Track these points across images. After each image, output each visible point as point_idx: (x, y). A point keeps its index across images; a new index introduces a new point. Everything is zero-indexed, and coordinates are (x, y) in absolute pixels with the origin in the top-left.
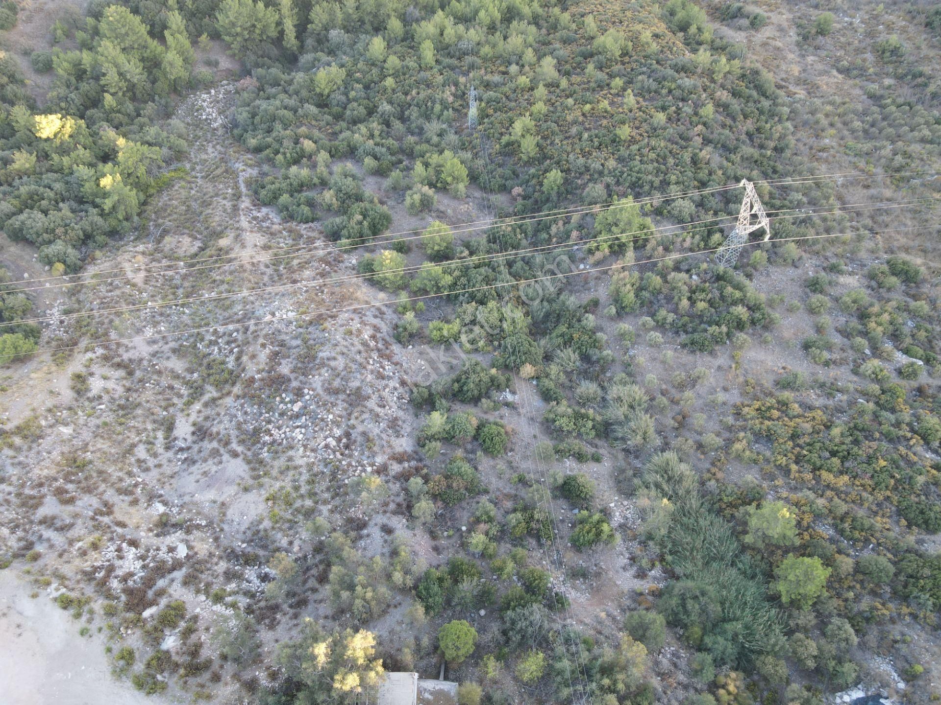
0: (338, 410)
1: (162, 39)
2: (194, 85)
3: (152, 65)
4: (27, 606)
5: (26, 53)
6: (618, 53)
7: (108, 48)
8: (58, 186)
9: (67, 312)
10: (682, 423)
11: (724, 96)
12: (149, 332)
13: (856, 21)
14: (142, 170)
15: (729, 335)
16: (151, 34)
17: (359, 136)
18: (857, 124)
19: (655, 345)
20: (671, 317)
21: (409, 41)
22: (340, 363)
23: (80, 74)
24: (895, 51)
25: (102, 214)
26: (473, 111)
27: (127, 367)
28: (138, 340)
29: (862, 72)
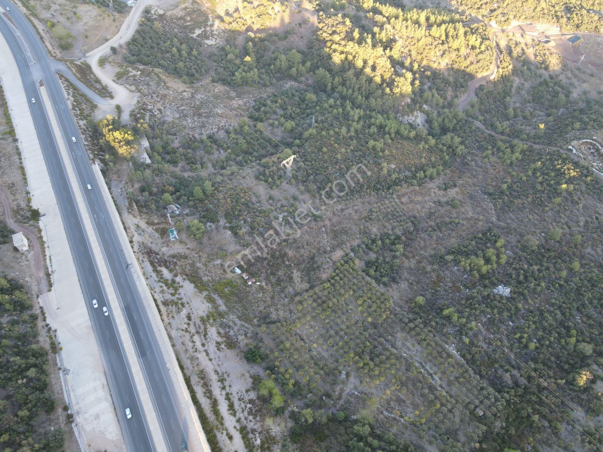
0: (199, 125)
3: (289, 68)
16: (301, 62)
27: (192, 97)
28: (200, 96)
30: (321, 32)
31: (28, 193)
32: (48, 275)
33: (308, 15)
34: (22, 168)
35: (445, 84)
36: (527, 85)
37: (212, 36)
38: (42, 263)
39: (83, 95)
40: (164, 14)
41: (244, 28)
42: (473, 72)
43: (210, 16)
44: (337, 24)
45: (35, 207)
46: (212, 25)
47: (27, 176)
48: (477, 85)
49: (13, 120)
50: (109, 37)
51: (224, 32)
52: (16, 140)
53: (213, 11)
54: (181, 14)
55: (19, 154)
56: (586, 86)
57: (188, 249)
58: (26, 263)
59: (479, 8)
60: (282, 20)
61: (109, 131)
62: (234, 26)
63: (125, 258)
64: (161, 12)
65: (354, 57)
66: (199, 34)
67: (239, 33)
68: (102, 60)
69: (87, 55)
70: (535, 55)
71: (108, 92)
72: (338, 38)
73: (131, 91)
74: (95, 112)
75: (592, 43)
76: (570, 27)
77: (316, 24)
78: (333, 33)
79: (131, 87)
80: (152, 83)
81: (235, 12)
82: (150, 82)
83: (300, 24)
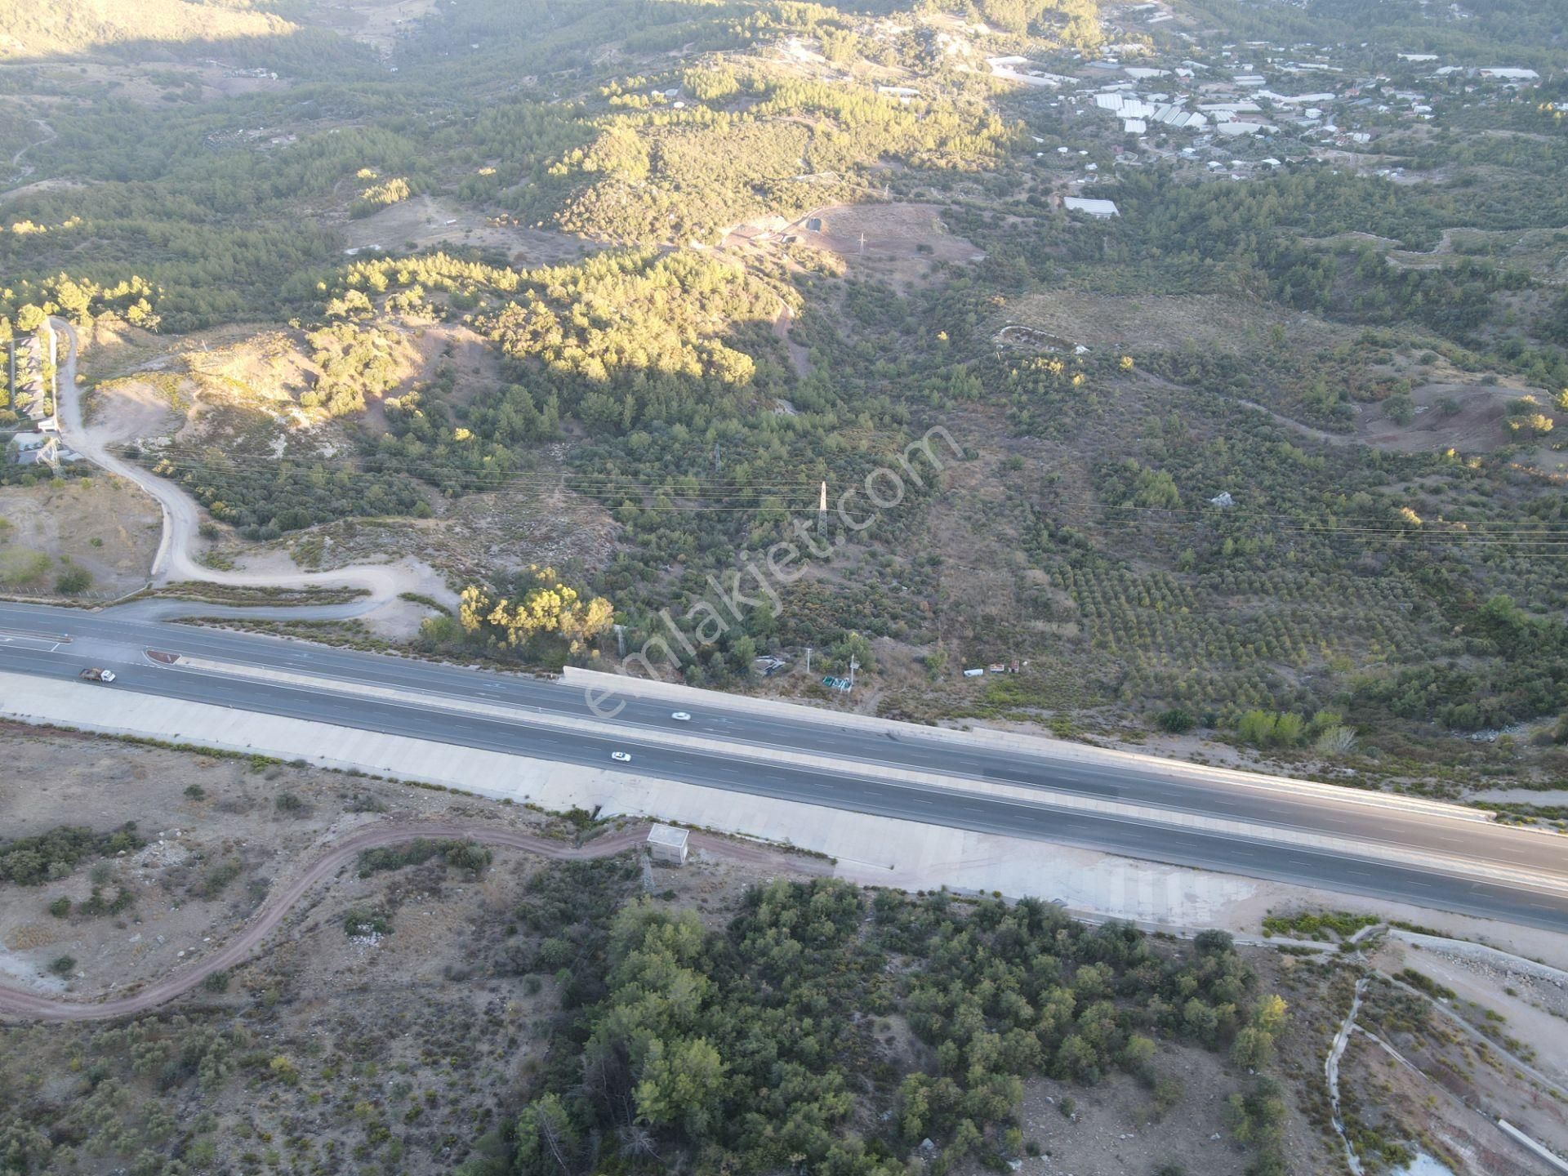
0: (574, 551)
1: (541, 411)
2: (552, 439)
3: (529, 422)
4: (417, 565)
5: (453, 407)
7: (507, 407)
12: (490, 520)
13: (1046, 466)
14: (507, 464)
16: (535, 406)
17: (644, 468)
18: (979, 506)
21: (703, 430)
22: (585, 537)
23: (484, 420)
24: (1053, 480)
26: (720, 463)
27: (474, 530)
28: (482, 521)
29: (1019, 488)
30: (507, 346)
31: (508, 802)
32: (789, 849)
33: (444, 333)
34: (417, 784)
35: (752, 346)
36: (835, 307)
37: (315, 438)
38: (746, 846)
39: (296, 624)
40: (173, 442)
41: (361, 399)
42: (764, 316)
43: (263, 409)
44: (527, 320)
45: (565, 809)
46: (295, 421)
47: (449, 786)
48: (785, 333)
49: (217, 747)
50: (150, 520)
51: (329, 424)
52: (300, 765)
53: (262, 400)
54: (203, 429)
55: (354, 773)
56: (898, 276)
57: (881, 690)
58: (722, 869)
59: (653, 231)
60: (407, 357)
61: (511, 612)
62: (339, 405)
63: (868, 733)
64: (166, 441)
65: (620, 352)
66: (286, 449)
67: (355, 414)
68: (211, 561)
69: (153, 572)
70: (799, 263)
71: (339, 592)
72: (555, 338)
73: (386, 563)
74: (372, 630)
75: (838, 220)
76: (792, 211)
77: (480, 339)
78: (535, 335)
79: (373, 557)
80: (385, 539)
81: (311, 379)
82: (380, 541)
83: (447, 353)
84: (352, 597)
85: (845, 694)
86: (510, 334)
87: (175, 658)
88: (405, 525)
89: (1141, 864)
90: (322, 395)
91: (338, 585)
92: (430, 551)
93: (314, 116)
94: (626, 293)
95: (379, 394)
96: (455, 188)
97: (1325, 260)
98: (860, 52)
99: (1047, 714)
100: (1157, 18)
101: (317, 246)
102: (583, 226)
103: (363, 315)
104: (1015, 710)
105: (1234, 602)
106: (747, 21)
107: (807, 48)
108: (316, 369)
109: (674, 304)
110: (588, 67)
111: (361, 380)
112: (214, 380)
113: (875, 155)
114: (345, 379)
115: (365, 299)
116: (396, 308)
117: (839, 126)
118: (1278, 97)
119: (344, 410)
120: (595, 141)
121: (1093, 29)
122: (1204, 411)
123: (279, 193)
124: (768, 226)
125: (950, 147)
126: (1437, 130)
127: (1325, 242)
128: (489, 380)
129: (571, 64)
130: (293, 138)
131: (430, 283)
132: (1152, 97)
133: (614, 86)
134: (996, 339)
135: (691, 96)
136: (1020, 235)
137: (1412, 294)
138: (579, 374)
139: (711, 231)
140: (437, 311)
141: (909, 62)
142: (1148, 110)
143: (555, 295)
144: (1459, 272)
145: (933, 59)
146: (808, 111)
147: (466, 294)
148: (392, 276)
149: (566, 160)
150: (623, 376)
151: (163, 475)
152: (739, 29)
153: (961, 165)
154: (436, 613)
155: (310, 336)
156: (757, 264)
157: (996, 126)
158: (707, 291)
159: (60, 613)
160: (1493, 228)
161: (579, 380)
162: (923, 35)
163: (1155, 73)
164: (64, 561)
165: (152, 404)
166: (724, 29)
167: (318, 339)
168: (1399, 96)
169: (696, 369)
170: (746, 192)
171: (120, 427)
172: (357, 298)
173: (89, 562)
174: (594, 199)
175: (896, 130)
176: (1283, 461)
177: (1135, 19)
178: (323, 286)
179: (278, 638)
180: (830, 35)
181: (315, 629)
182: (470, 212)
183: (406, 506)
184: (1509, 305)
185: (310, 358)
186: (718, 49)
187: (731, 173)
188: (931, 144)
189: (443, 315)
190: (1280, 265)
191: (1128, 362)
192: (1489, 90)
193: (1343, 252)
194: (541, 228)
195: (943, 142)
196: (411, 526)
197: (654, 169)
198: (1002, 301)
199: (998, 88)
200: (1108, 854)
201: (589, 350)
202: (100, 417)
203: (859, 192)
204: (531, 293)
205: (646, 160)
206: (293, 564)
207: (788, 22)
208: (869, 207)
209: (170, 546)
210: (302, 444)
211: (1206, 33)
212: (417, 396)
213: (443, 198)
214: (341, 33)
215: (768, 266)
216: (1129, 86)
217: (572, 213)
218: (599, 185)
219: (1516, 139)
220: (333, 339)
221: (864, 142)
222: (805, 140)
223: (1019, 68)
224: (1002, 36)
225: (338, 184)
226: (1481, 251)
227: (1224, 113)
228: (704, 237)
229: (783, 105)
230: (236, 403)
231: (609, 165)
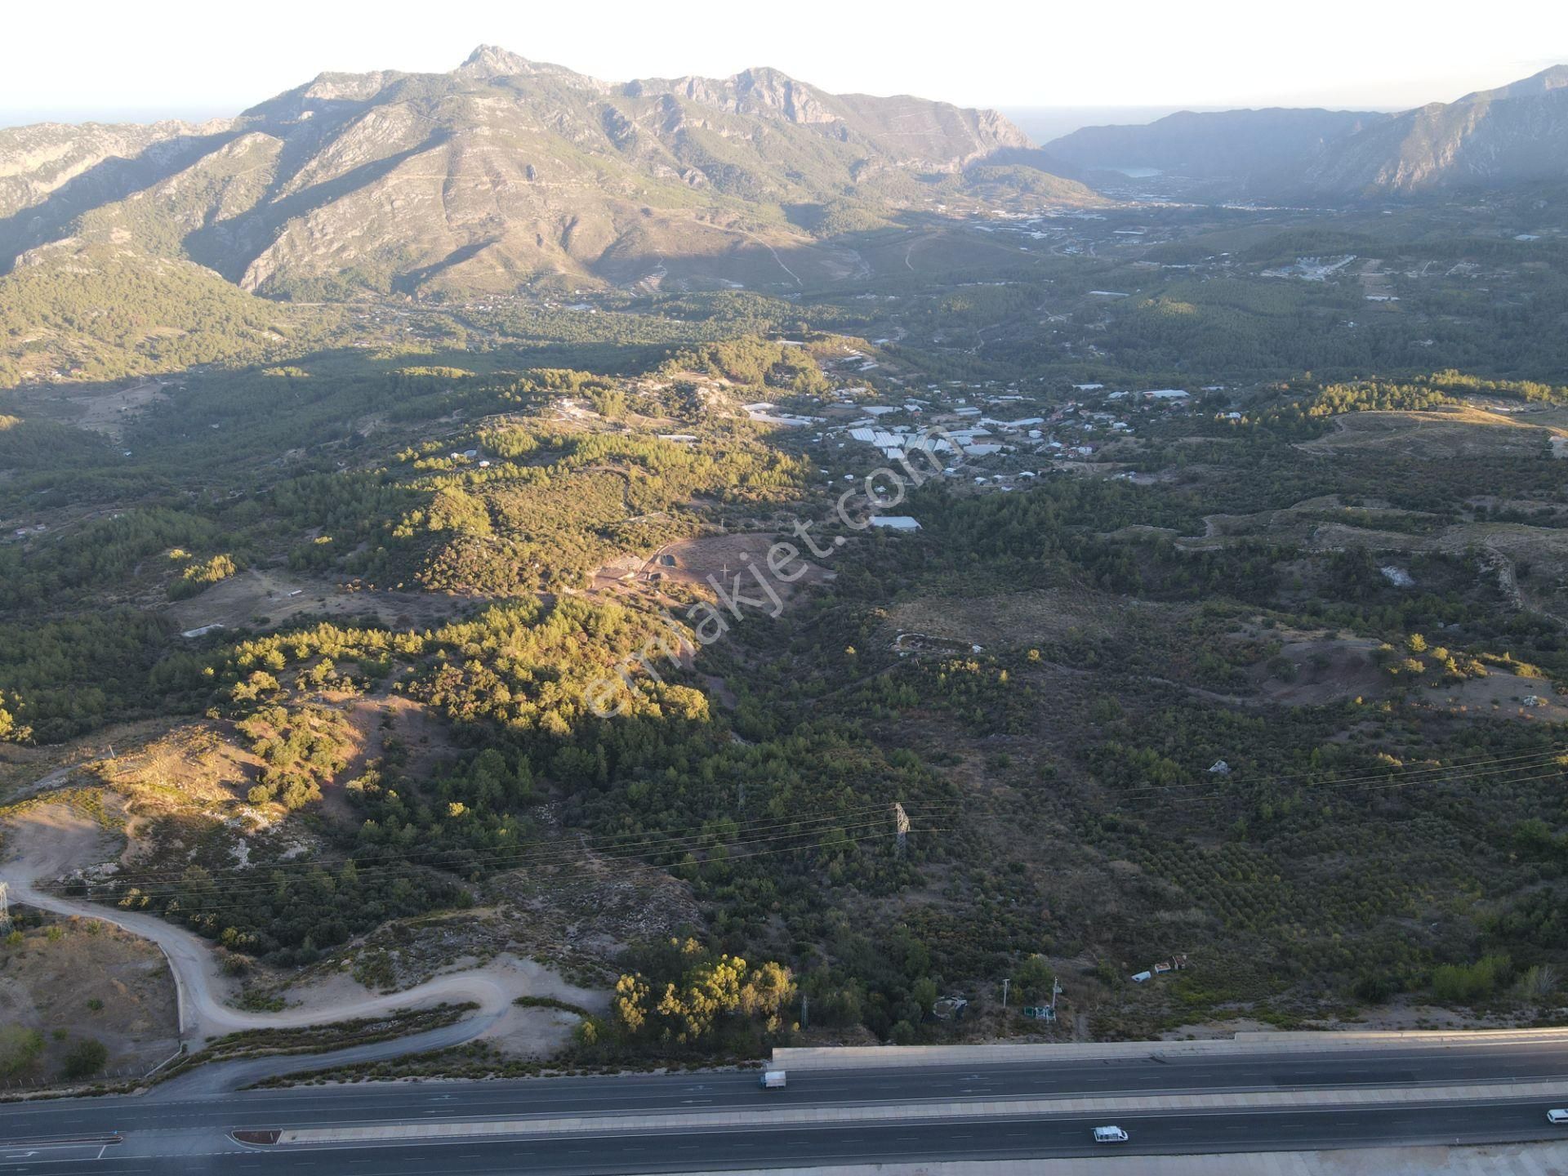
1: (515, 772)
2: (536, 800)
3: (507, 787)
4: (517, 963)
5: (415, 781)
6: (844, 772)
8: (464, 841)
9: (483, 896)
10: (869, 925)
11: (915, 791)
12: (541, 898)
13: (1030, 760)
15: (898, 888)
16: (509, 769)
17: (663, 815)
18: (1008, 807)
19: (854, 895)
20: (863, 882)
21: (694, 771)
22: (664, 900)
24: (1050, 772)
25: (494, 853)
26: (742, 801)
27: (531, 912)
28: (534, 901)
29: (1025, 785)
30: (452, 710)
33: (374, 704)
37: (278, 837)
40: (120, 866)
41: (315, 787)
43: (207, 813)
44: (467, 680)
46: (250, 822)
50: (150, 965)
51: (288, 819)
53: (203, 803)
54: (147, 845)
57: (1079, 1012)
59: (522, 581)
61: (684, 997)
62: (294, 798)
64: (111, 868)
66: (250, 855)
67: (312, 805)
68: (252, 1002)
69: (182, 1030)
70: (672, 597)
71: (435, 1011)
72: (503, 695)
73: (479, 966)
74: (502, 1050)
75: (687, 554)
76: (643, 550)
77: (418, 706)
78: (480, 696)
79: (460, 962)
80: (451, 939)
81: (256, 775)
82: (444, 943)
83: (387, 725)
84: (459, 1015)
85: (1052, 1023)
86: (452, 697)
87: (277, 1134)
88: (465, 919)
89: (1486, 1149)
90: (274, 788)
91: (433, 1003)
92: (511, 944)
93: (62, 504)
94: (538, 643)
95: (330, 779)
96: (284, 559)
97: (1126, 549)
98: (628, 406)
99: (1247, 1006)
100: (866, 366)
101: (153, 631)
102: (449, 583)
103: (276, 696)
104: (1215, 1009)
105: (1311, 862)
106: (513, 387)
107: (581, 406)
108: (258, 761)
109: (587, 649)
110: (357, 439)
111: (310, 765)
112: (139, 787)
113: (688, 494)
114: (290, 767)
115: (272, 679)
116: (311, 685)
117: (648, 471)
118: (1000, 423)
119: (301, 801)
120: (432, 503)
121: (818, 378)
122: (1126, 691)
123: (66, 582)
124: (631, 566)
125: (753, 481)
126: (1143, 441)
127: (1118, 535)
128: (439, 749)
129: (335, 436)
130: (42, 527)
131: (336, 655)
132: (898, 429)
133: (410, 451)
134: (897, 648)
135: (493, 454)
136: (852, 552)
137: (1210, 572)
138: (539, 729)
139: (580, 576)
140: (357, 683)
141: (676, 413)
142: (898, 440)
143: (470, 652)
144: (1239, 550)
145: (697, 409)
146: (614, 460)
147: (382, 661)
148: (288, 651)
149: (407, 522)
150: (585, 725)
151: (136, 907)
152: (508, 394)
153: (771, 497)
154: (568, 1016)
155: (240, 725)
156: (632, 602)
157: (786, 462)
158: (611, 632)
159: (89, 1105)
160: (1240, 514)
161: (541, 736)
162: (683, 390)
163: (890, 409)
164: (59, 1036)
165: (73, 825)
166: (492, 396)
167: (251, 726)
168: (1096, 417)
169: (656, 709)
170: (592, 537)
171: (44, 859)
172: (263, 679)
173: (88, 1031)
174: (454, 556)
175: (701, 471)
176: (1230, 726)
177: (847, 368)
178: (210, 671)
179: (399, 1082)
180: (599, 394)
181: (435, 1061)
182: (311, 582)
183: (447, 898)
184: (1291, 573)
185: (245, 749)
186: (496, 412)
187: (571, 521)
188: (734, 480)
189: (367, 686)
190: (1090, 557)
191: (1035, 654)
192: (1162, 408)
193: (1136, 541)
194: (401, 589)
195: (743, 479)
196: (474, 919)
197: (495, 524)
198: (884, 613)
199: (762, 430)
200: (1452, 1146)
201: (542, 704)
202: (12, 850)
203: (697, 528)
204: (442, 653)
205: (486, 515)
206: (362, 988)
207: (553, 385)
208: (708, 540)
209: (187, 992)
210: (265, 845)
211: (910, 376)
212: (377, 776)
213: (274, 571)
214: (64, 422)
215: (646, 604)
216: (872, 421)
217: (434, 571)
218: (455, 542)
219: (1211, 442)
220: (266, 725)
221: (675, 483)
222: (622, 486)
223: (769, 412)
224: (745, 388)
225: (138, 568)
226: (1248, 531)
227: (965, 437)
228: (573, 581)
229: (590, 457)
230: (174, 810)
231: (455, 522)
